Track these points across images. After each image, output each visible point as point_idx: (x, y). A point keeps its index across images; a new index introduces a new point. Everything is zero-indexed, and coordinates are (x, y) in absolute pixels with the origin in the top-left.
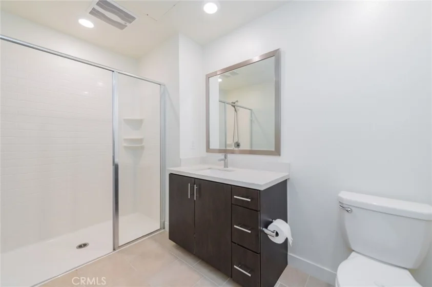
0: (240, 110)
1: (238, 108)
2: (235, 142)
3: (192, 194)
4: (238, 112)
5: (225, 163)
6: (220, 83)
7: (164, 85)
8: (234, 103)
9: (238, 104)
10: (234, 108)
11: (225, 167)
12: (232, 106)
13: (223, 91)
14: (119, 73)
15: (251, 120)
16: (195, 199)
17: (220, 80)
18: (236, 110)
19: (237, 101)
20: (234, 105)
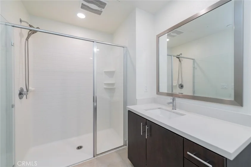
0: (184, 61)
1: (182, 59)
2: (179, 84)
3: (144, 132)
4: (182, 62)
5: (173, 106)
6: (168, 42)
7: (127, 47)
8: (179, 55)
9: (182, 56)
10: (178, 59)
11: (173, 109)
12: (177, 57)
13: (170, 48)
14: (97, 42)
15: (194, 67)
16: (146, 138)
17: (168, 40)
18: (180, 61)
19: (181, 54)
20: (179, 56)
